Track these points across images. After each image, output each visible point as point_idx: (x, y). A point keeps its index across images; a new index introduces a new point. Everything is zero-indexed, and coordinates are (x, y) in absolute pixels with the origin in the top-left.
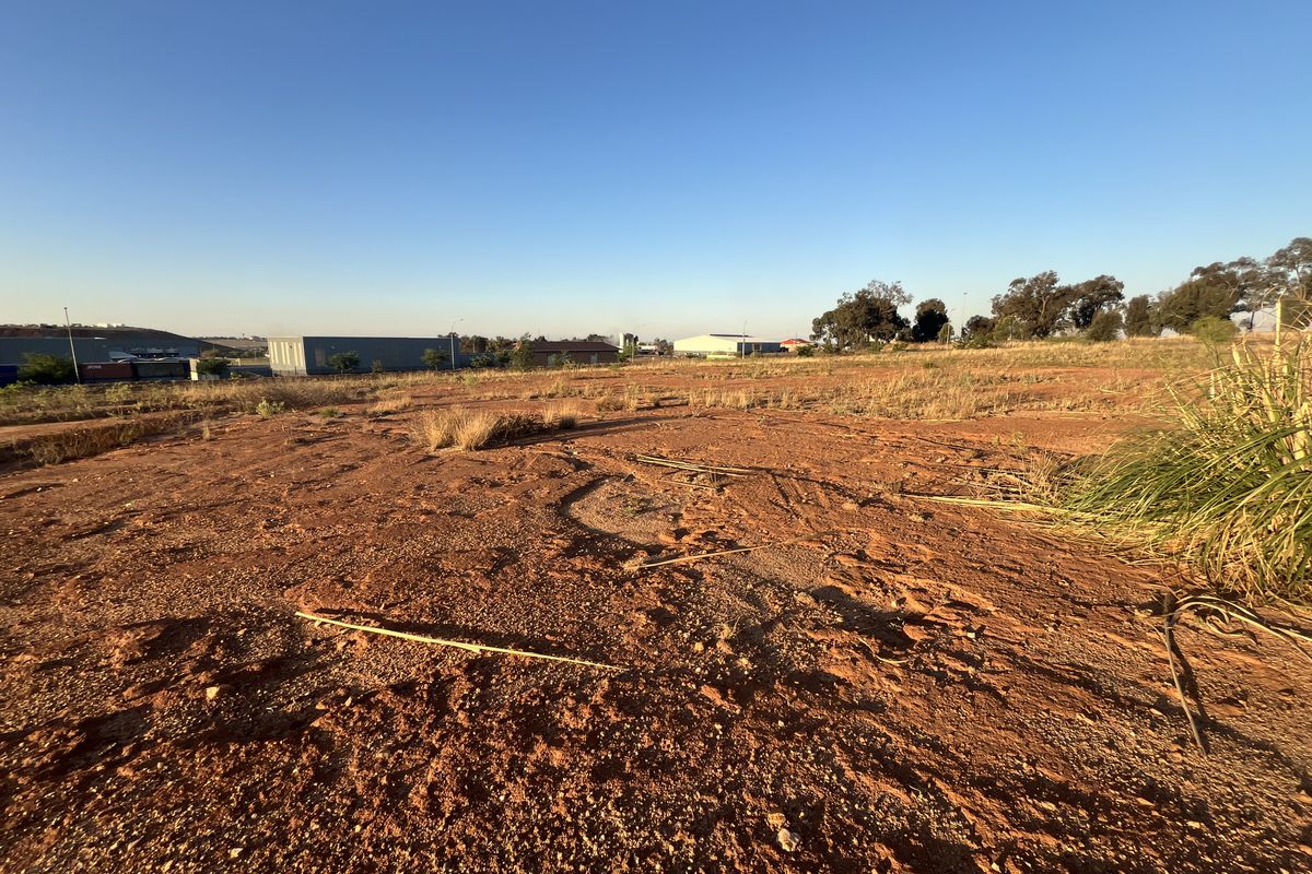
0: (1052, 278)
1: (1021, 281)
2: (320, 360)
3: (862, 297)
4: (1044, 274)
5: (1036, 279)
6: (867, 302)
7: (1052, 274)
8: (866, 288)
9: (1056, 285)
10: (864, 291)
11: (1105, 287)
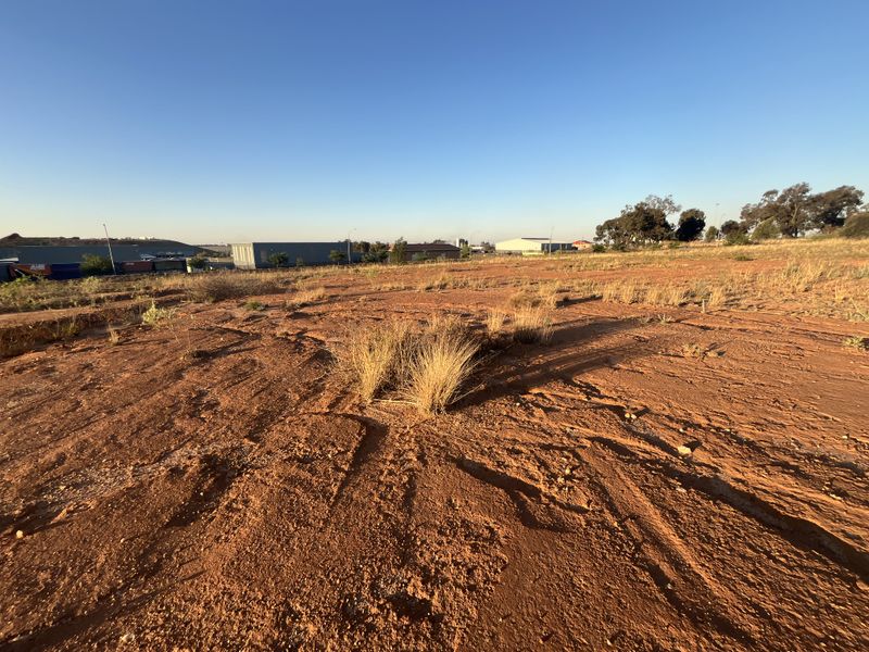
0: (804, 189)
1: (775, 192)
2: (264, 259)
3: (640, 209)
4: (797, 185)
5: (790, 190)
6: (644, 212)
7: (804, 185)
8: (644, 201)
9: (808, 194)
10: (642, 204)
11: (847, 195)
